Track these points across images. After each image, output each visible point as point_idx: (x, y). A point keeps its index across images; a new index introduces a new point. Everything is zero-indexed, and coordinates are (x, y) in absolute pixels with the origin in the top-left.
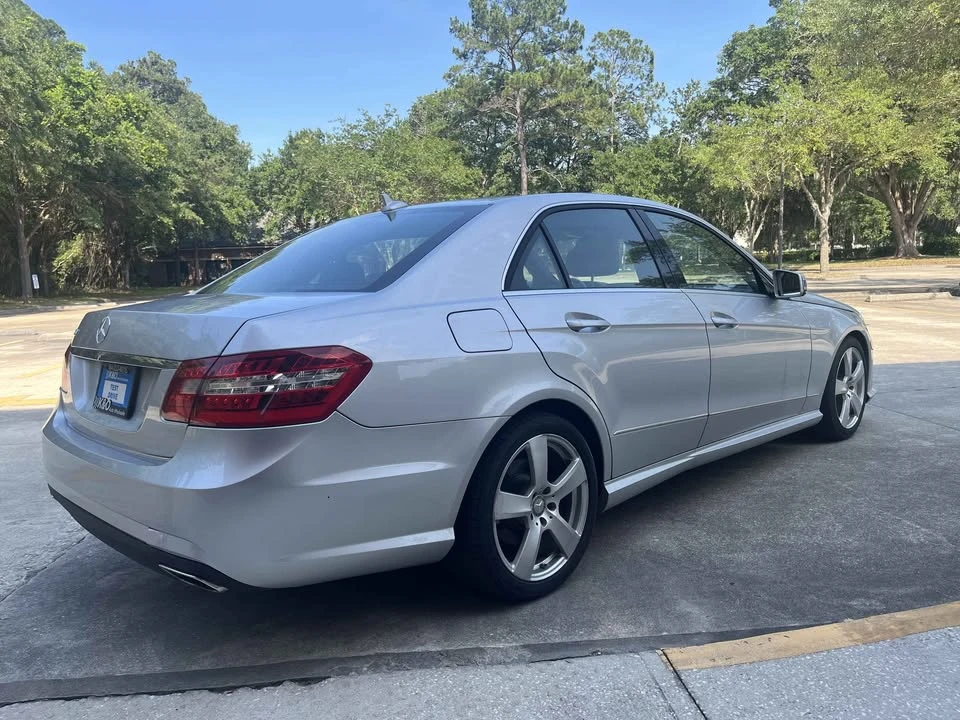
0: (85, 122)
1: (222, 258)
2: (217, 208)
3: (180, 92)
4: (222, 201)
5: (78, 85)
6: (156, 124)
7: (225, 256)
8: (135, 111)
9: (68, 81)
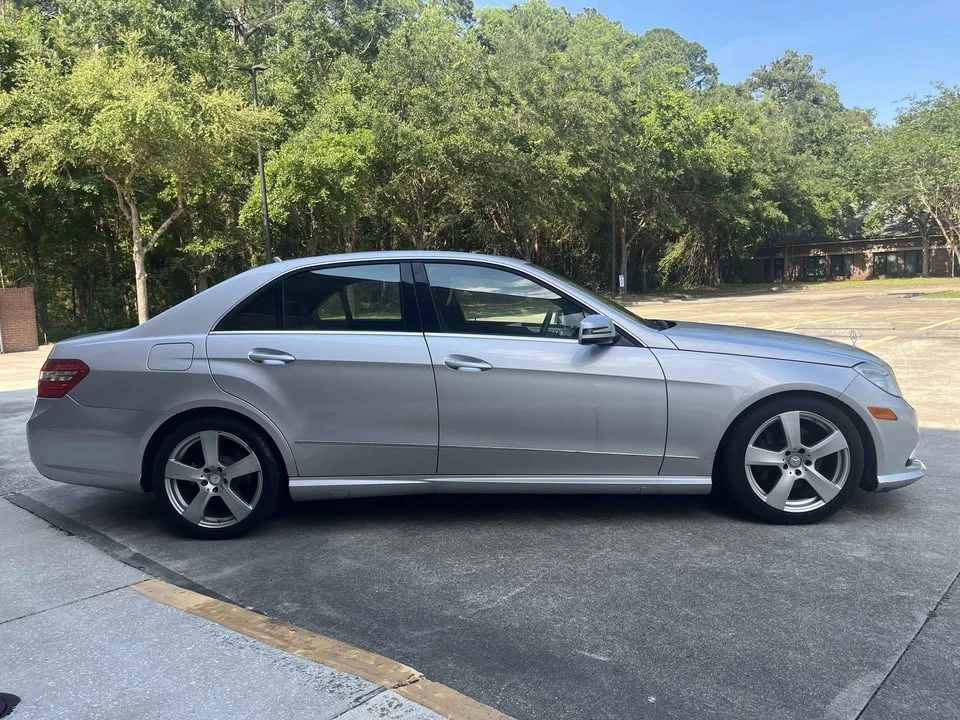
0: (671, 140)
1: (821, 253)
2: (809, 203)
3: (809, 86)
4: (817, 195)
5: (668, 108)
6: (740, 130)
7: (825, 252)
8: (722, 121)
9: (660, 106)
